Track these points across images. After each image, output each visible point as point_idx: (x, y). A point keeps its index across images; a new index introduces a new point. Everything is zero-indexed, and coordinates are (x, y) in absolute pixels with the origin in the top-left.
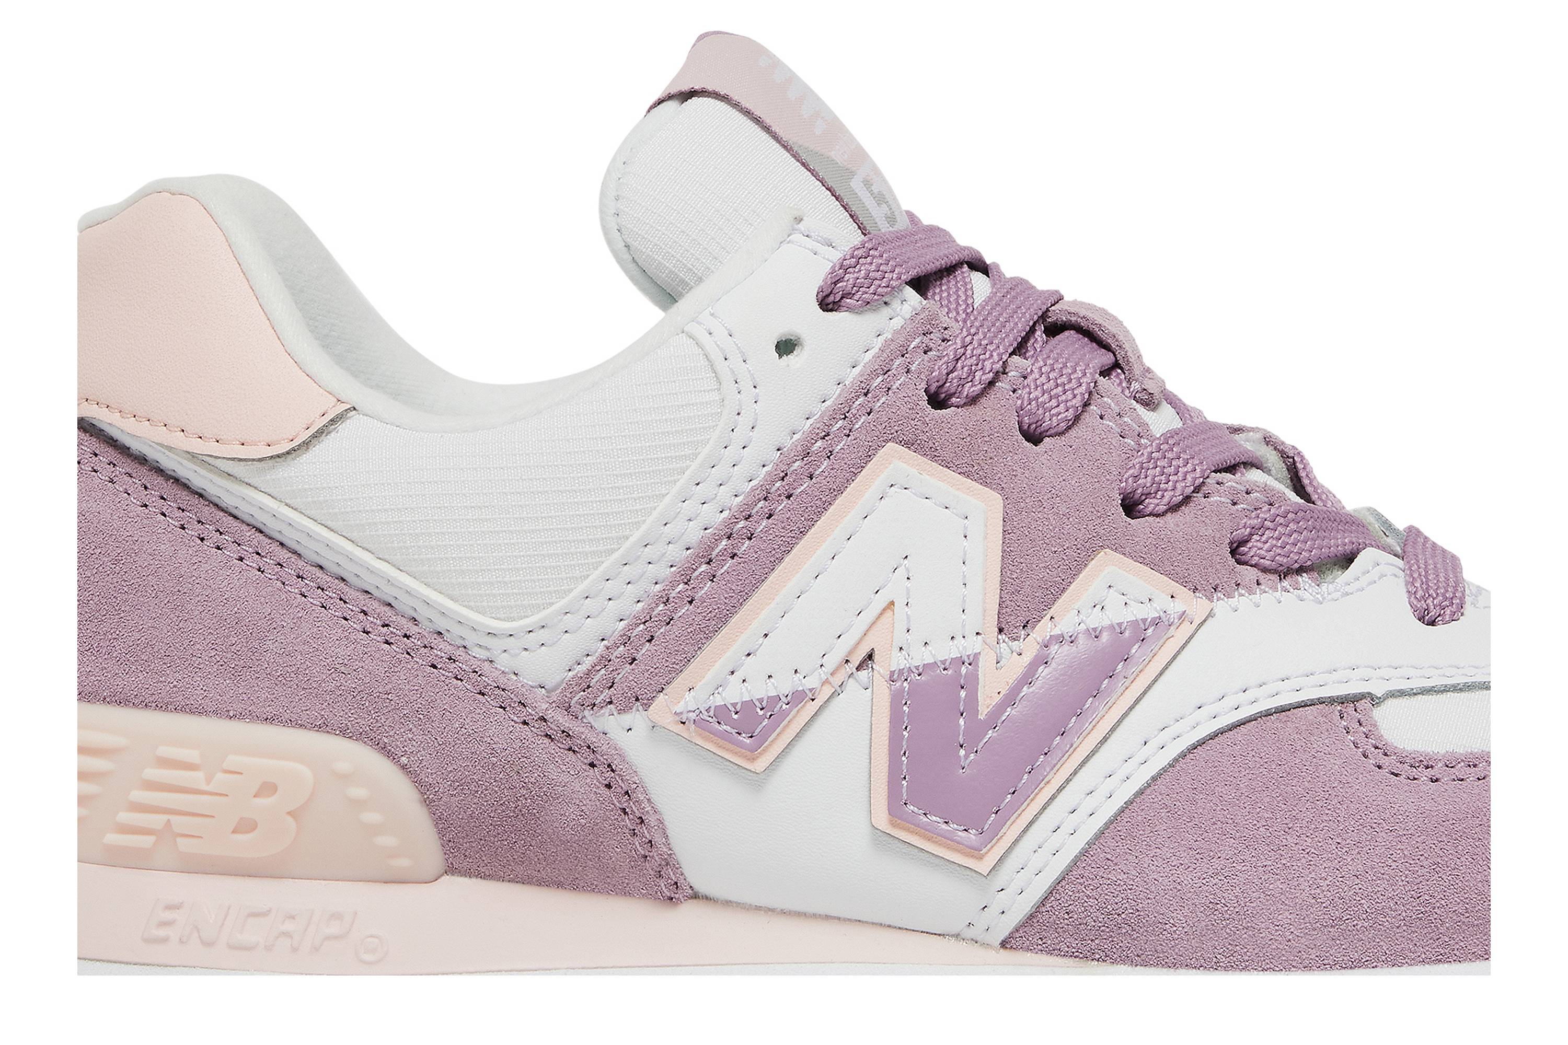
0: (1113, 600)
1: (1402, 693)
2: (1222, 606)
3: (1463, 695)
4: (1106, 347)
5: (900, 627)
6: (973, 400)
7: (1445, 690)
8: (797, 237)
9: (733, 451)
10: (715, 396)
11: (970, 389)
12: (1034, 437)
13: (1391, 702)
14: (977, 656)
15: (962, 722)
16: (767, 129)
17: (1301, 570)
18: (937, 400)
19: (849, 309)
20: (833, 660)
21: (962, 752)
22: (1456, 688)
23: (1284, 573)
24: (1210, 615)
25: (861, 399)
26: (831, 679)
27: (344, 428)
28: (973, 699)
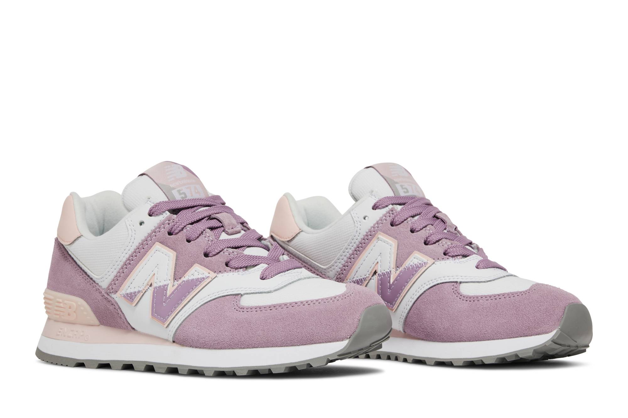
0: (196, 273)
1: (247, 294)
2: (220, 275)
3: (260, 294)
4: (221, 222)
5: (156, 278)
6: (177, 233)
7: (256, 293)
8: (148, 202)
9: (131, 243)
10: (127, 233)
11: (176, 231)
12: (189, 241)
13: (245, 296)
14: (168, 284)
15: (164, 297)
16: (153, 181)
17: (241, 268)
18: (170, 234)
19: (154, 216)
20: (144, 285)
21: (164, 303)
22: (259, 293)
23: (236, 269)
24: (216, 276)
25: (154, 233)
26: (145, 289)
27: (80, 239)
28: (166, 293)
